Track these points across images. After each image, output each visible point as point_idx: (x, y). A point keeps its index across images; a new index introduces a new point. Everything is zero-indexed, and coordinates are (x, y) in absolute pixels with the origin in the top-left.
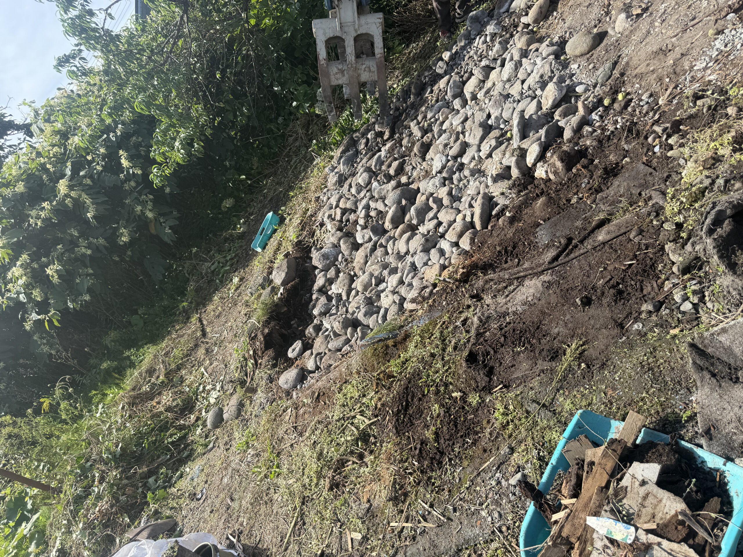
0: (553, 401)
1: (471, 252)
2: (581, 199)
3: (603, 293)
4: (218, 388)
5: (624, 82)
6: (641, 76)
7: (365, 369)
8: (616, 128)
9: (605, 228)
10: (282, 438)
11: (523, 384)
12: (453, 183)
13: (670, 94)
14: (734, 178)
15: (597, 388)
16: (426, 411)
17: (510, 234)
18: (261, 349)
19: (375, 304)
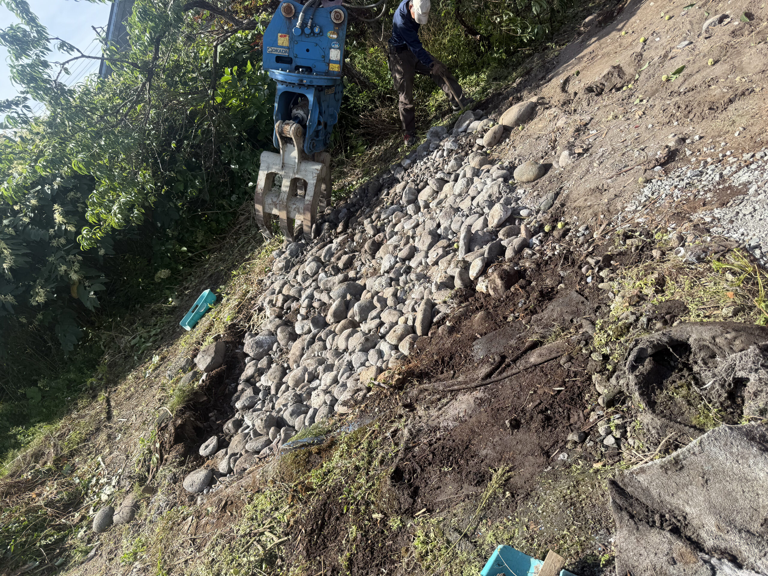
0: (475, 531)
1: (409, 357)
2: (517, 318)
3: (532, 418)
4: (113, 484)
5: (564, 212)
6: (578, 209)
7: (282, 478)
8: (554, 255)
9: (537, 351)
10: (177, 551)
11: (447, 509)
12: (399, 285)
13: (604, 230)
14: (656, 318)
15: (520, 520)
16: (342, 532)
17: (448, 345)
18: (170, 442)
19: (305, 403)
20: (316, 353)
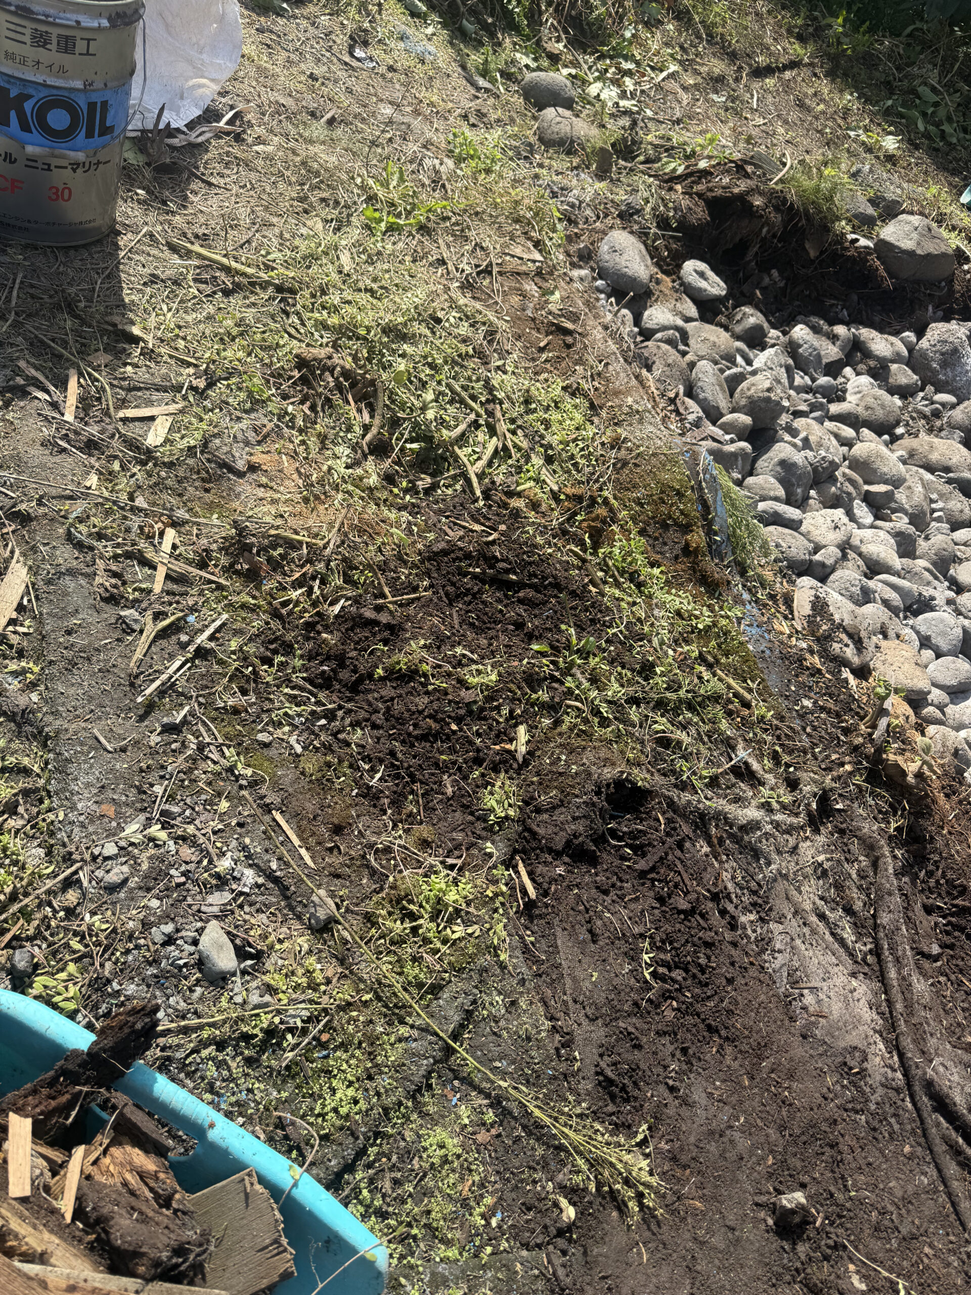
1: (963, 791)
10: (466, 239)
11: (530, 972)
18: (710, 190)
19: (813, 493)
20: (940, 505)
